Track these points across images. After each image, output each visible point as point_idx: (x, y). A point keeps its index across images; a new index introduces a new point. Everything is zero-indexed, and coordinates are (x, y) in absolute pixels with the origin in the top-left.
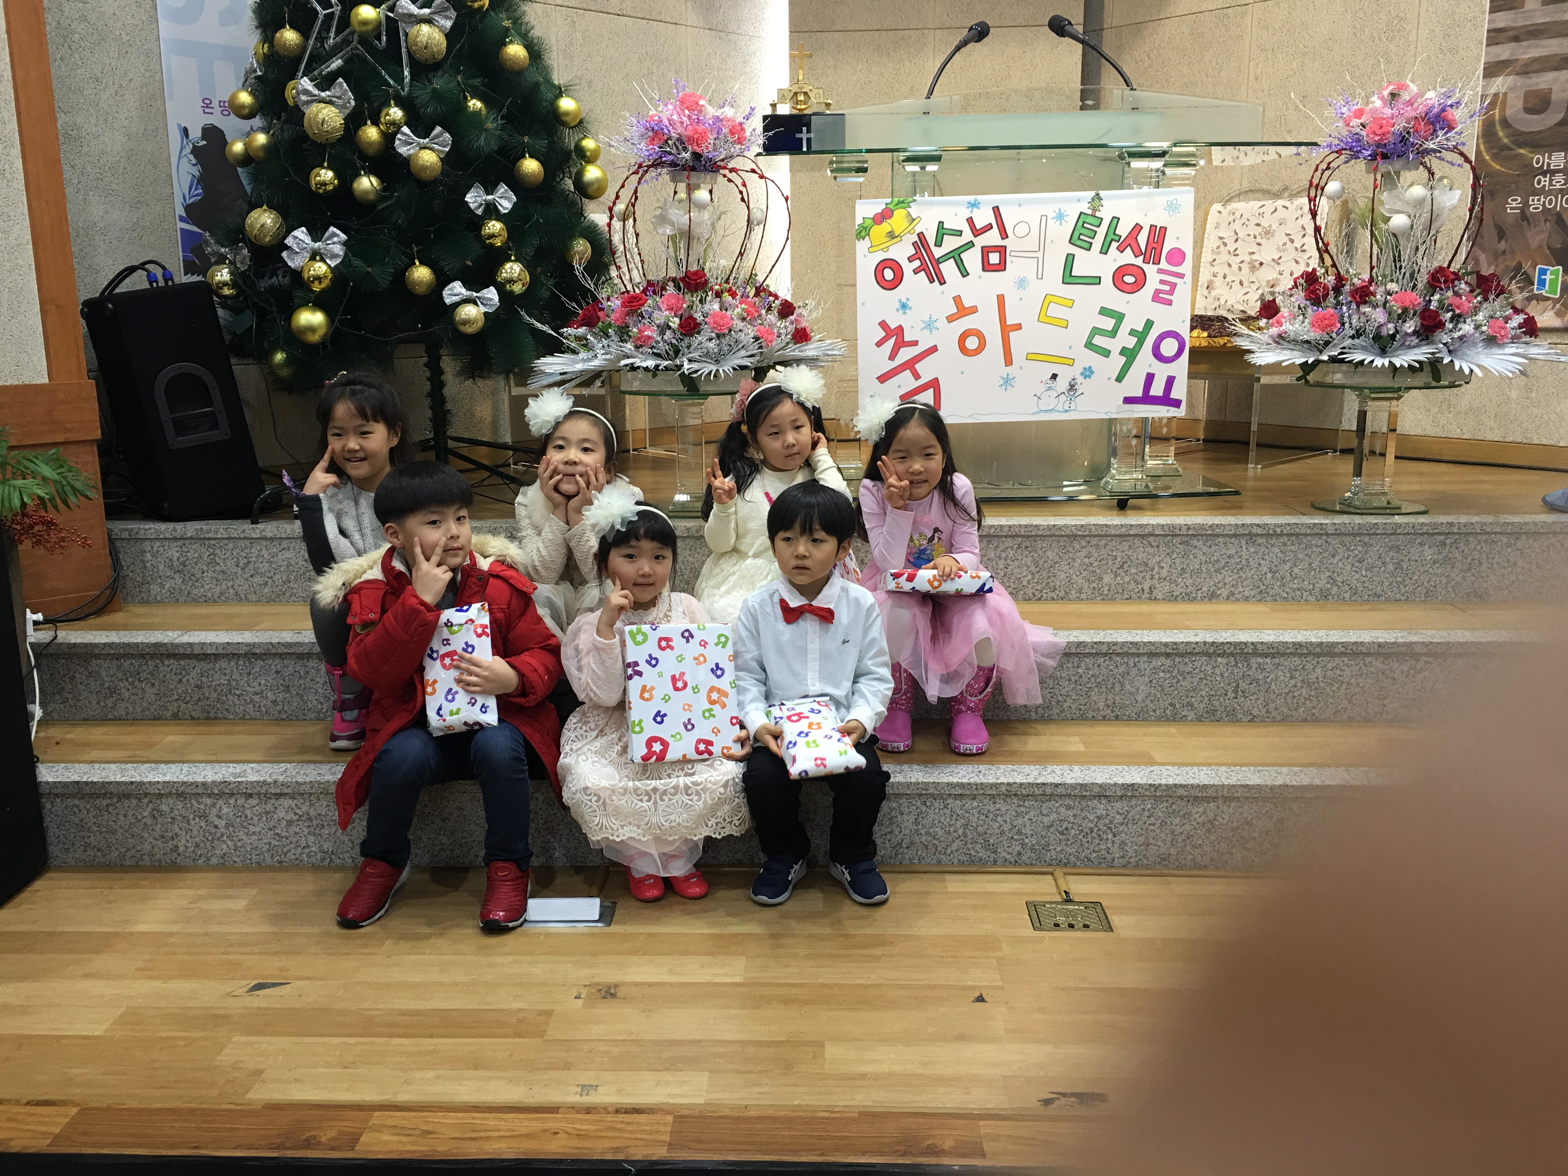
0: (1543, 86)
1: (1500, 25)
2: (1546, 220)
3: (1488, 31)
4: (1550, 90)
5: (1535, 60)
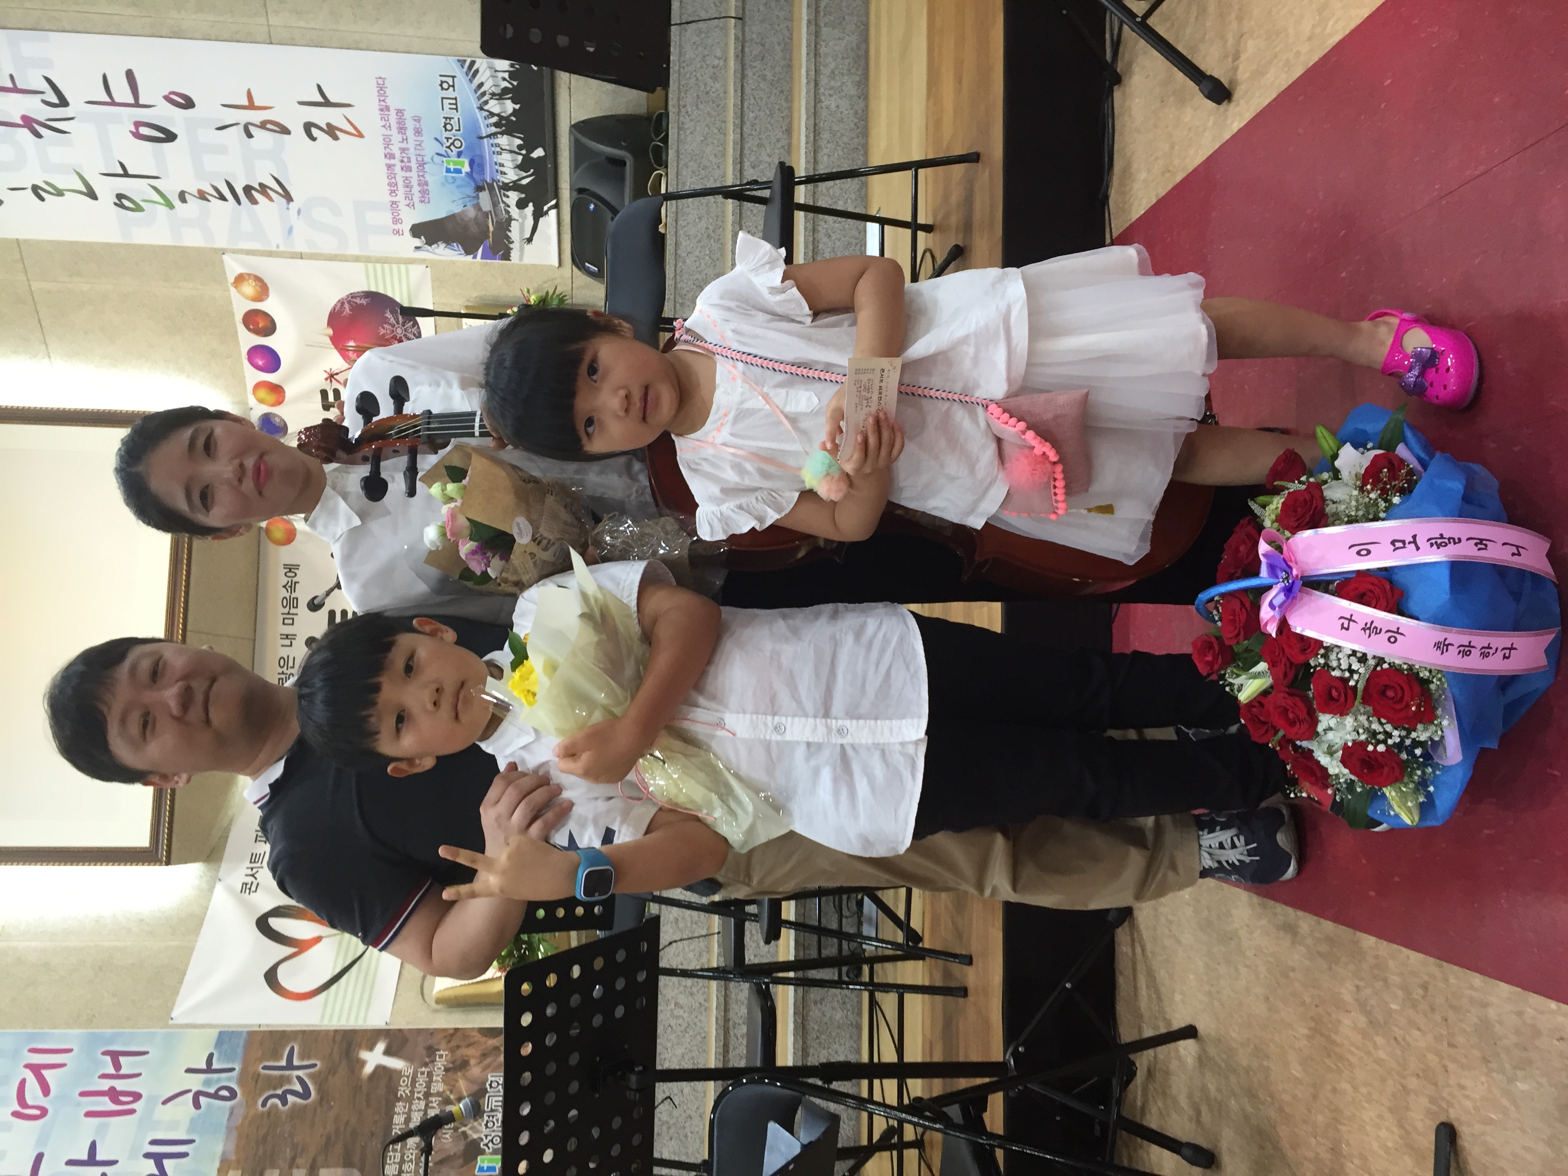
2: (439, 1172)
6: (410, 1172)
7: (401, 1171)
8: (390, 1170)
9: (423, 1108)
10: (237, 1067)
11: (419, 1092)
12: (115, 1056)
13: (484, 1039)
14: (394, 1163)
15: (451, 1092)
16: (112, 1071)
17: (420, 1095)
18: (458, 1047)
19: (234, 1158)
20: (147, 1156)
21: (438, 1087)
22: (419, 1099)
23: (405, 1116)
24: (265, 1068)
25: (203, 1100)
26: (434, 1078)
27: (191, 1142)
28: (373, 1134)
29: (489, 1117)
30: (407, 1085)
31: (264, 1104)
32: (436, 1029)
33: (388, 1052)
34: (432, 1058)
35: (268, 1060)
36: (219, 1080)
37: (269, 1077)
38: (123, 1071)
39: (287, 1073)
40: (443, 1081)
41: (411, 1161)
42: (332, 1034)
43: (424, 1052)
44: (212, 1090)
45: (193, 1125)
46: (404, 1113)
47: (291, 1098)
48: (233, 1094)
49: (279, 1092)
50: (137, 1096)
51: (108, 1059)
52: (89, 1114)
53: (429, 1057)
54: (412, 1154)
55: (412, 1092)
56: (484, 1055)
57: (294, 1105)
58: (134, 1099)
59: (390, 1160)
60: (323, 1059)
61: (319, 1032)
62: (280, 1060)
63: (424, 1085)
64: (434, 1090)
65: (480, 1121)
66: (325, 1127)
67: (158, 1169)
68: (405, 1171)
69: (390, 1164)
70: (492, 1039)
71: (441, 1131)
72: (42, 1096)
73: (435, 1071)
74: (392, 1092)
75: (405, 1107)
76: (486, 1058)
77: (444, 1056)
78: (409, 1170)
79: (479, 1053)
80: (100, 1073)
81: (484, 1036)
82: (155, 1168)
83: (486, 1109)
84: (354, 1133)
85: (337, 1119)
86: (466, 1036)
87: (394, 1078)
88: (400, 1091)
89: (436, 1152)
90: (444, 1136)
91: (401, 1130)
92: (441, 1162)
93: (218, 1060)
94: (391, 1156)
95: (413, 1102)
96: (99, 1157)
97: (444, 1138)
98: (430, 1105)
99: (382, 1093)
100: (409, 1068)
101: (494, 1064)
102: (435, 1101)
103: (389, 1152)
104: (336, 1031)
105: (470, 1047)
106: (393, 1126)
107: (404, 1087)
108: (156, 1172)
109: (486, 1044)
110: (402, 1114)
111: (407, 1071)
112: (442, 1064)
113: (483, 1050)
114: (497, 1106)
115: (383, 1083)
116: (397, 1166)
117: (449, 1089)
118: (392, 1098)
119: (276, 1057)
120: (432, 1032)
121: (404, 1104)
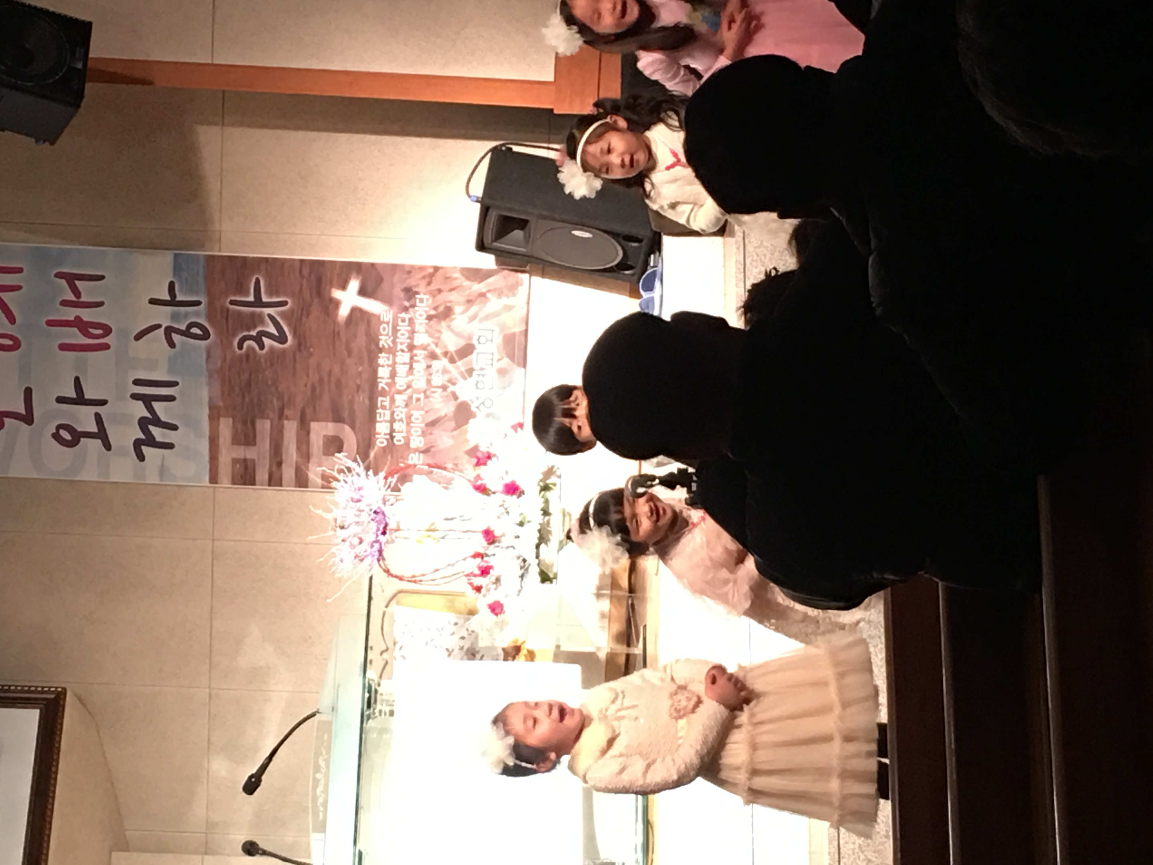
0: (321, 443)
1: (266, 477)
2: (431, 434)
3: (270, 485)
4: (325, 436)
5: (299, 448)
6: (402, 432)
7: (392, 431)
8: (382, 428)
9: (408, 361)
10: (202, 299)
11: (401, 344)
12: (71, 279)
13: (467, 283)
14: (386, 421)
15: (437, 345)
16: (72, 297)
17: (404, 347)
18: (440, 291)
19: (221, 404)
20: (135, 397)
21: (421, 339)
22: (403, 351)
23: (390, 368)
24: (232, 303)
25: (175, 337)
26: (417, 328)
27: (174, 384)
28: (359, 387)
29: (479, 375)
30: (387, 335)
31: (240, 347)
32: (412, 267)
33: (363, 292)
34: (412, 302)
35: (235, 294)
36: (187, 315)
37: (239, 313)
38: (83, 299)
39: (258, 310)
40: (427, 332)
41: (401, 420)
42: (297, 266)
43: (402, 295)
44: (183, 327)
45: (172, 364)
46: (388, 366)
47: (267, 341)
48: (206, 336)
49: (254, 333)
50: (107, 330)
51: (63, 282)
52: (64, 347)
53: (408, 300)
54: (401, 412)
55: (394, 342)
56: (470, 302)
57: (272, 348)
58: (104, 332)
59: (380, 417)
60: (293, 295)
61: (283, 261)
62: (247, 294)
63: (407, 335)
64: (418, 342)
65: (469, 380)
66: (308, 375)
67: (149, 412)
68: (397, 430)
69: (381, 422)
70: (476, 283)
71: (429, 389)
72: (9, 325)
73: (417, 319)
74: (373, 340)
75: (388, 359)
76: (472, 306)
77: (425, 300)
78: (400, 430)
79: (464, 299)
80: (60, 300)
81: (468, 278)
82: (145, 410)
83: (475, 366)
84: (339, 385)
85: (319, 367)
86: (447, 278)
87: (374, 322)
88: (381, 340)
89: (427, 412)
90: (432, 395)
91: (387, 384)
92: (433, 424)
93: (181, 290)
94: (380, 414)
95: (397, 353)
96: (88, 395)
97: (432, 397)
98: (415, 358)
99: (361, 340)
100: (388, 312)
101: (481, 315)
102: (420, 354)
103: (378, 409)
104: (302, 261)
105: (453, 292)
106: (379, 380)
107: (385, 335)
108: (148, 415)
109: (470, 288)
110: (386, 367)
111: (386, 317)
112: (424, 311)
113: (468, 296)
114: (486, 364)
115: (362, 329)
116: (388, 425)
117: (433, 342)
118: (373, 347)
119: (242, 289)
120: (409, 271)
121: (387, 355)
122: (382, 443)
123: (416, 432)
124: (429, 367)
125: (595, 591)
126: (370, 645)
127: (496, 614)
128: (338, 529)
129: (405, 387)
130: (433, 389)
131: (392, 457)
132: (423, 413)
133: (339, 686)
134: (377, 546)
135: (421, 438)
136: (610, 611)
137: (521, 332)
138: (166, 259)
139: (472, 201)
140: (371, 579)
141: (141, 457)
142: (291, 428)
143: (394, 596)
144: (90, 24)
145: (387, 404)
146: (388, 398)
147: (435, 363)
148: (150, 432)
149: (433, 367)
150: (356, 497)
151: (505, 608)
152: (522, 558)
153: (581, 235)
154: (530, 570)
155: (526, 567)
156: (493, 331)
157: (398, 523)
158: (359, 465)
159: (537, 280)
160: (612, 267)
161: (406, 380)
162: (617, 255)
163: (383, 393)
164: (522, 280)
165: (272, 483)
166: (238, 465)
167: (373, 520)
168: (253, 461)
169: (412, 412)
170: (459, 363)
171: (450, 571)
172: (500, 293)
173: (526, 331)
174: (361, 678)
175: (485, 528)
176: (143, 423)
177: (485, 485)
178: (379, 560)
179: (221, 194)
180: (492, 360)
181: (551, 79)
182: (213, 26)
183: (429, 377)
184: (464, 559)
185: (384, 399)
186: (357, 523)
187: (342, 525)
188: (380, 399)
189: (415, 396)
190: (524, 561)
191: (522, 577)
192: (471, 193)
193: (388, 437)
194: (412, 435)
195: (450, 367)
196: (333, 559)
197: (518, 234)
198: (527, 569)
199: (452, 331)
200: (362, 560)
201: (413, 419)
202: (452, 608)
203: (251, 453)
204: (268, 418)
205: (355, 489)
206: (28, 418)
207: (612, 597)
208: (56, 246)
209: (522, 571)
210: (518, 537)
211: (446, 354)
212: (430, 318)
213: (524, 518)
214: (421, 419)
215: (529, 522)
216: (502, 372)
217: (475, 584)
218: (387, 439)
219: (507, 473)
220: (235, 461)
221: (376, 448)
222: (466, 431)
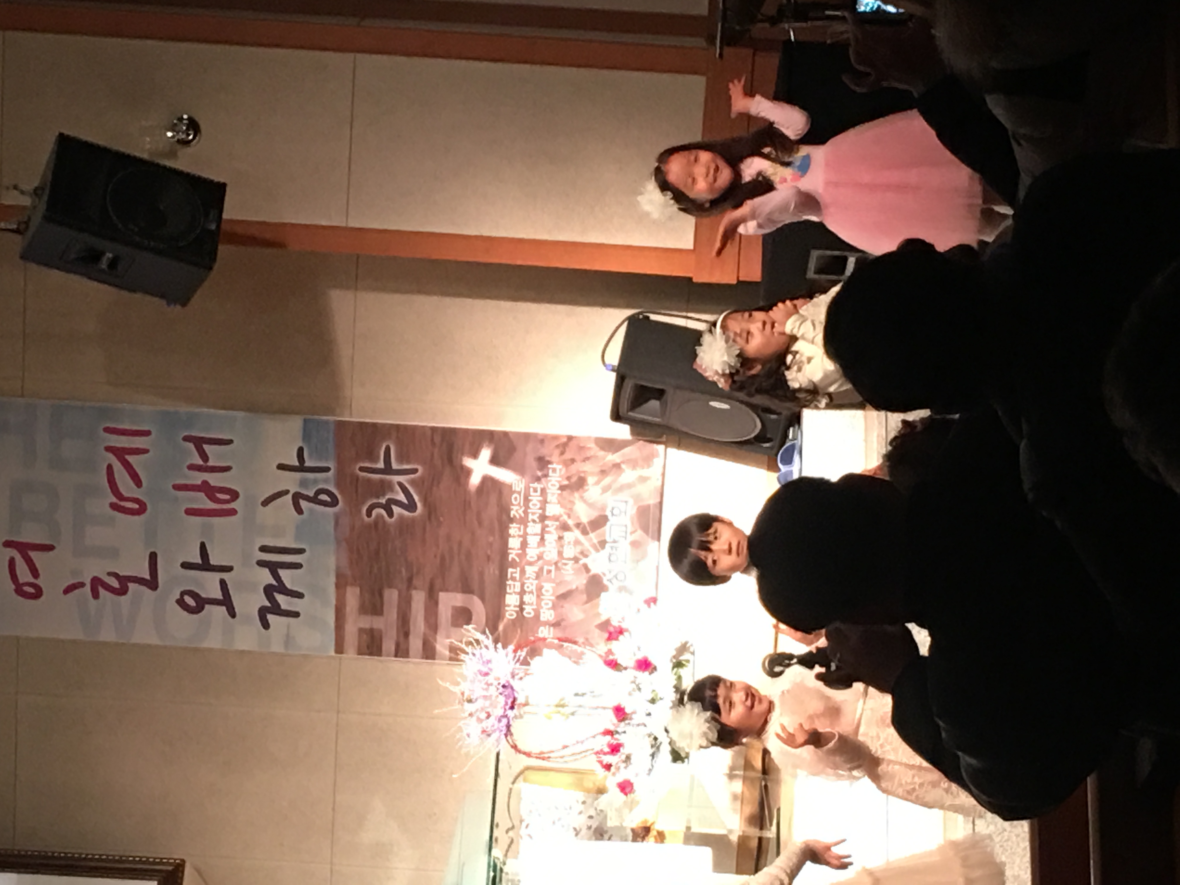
0: (449, 614)
1: (393, 648)
3: (396, 656)
4: (453, 607)
5: (426, 619)
6: (532, 604)
7: (522, 603)
8: (511, 600)
9: (539, 532)
10: (331, 464)
11: (533, 514)
12: (199, 443)
13: (602, 453)
14: (515, 593)
15: (569, 517)
16: (199, 461)
17: (535, 517)
18: (573, 461)
19: (349, 573)
20: (261, 564)
21: (553, 509)
22: (534, 521)
23: (521, 539)
24: (362, 469)
25: (303, 504)
26: (549, 498)
27: (301, 551)
28: (489, 558)
29: (612, 548)
30: (519, 504)
31: (369, 514)
32: (546, 436)
33: (495, 461)
34: (545, 472)
35: (364, 461)
36: (316, 481)
37: (369, 480)
38: (211, 463)
39: (388, 477)
40: (559, 503)
41: (531, 592)
42: (429, 433)
43: (534, 464)
44: (311, 494)
45: (300, 532)
46: (520, 536)
47: (396, 509)
48: (334, 502)
49: (383, 501)
50: (235, 495)
51: (191, 446)
52: (190, 512)
53: (541, 469)
54: (532, 585)
55: (526, 512)
56: (603, 473)
57: (401, 517)
58: (232, 497)
59: (510, 589)
60: (423, 463)
61: (415, 427)
62: (376, 460)
63: (539, 506)
64: (549, 513)
65: (602, 552)
66: (438, 546)
67: (275, 579)
68: (527, 603)
69: (510, 594)
70: (611, 453)
71: (561, 561)
72: (135, 487)
73: (549, 489)
74: (504, 509)
75: (519, 529)
76: (607, 476)
77: (558, 471)
78: (531, 602)
79: (597, 470)
80: (188, 463)
81: (602, 448)
82: (271, 576)
83: (608, 539)
84: (469, 556)
85: (449, 538)
86: (581, 448)
87: (505, 492)
88: (512, 509)
89: (558, 584)
90: (564, 567)
91: (518, 555)
92: (564, 597)
93: (310, 455)
94: (510, 585)
95: (528, 524)
96: (213, 561)
97: (564, 569)
98: (547, 529)
99: (492, 510)
100: (520, 482)
101: (615, 486)
102: (553, 525)
103: (507, 580)
104: (434, 429)
105: (587, 462)
106: (510, 551)
107: (516, 505)
108: (274, 583)
109: (604, 459)
110: (517, 538)
111: (518, 486)
112: (556, 481)
113: (602, 466)
114: (621, 537)
115: (493, 499)
116: (518, 597)
117: (565, 513)
118: (504, 517)
119: (372, 457)
120: (542, 440)
121: (518, 526)
122: (512, 615)
123: (547, 604)
124: (560, 538)
125: (728, 772)
126: (495, 822)
127: (626, 794)
128: (466, 703)
129: (536, 558)
130: (564, 561)
131: (522, 631)
132: (554, 585)
133: (464, 864)
134: (505, 721)
135: (552, 612)
136: (743, 793)
137: (655, 505)
138: (296, 424)
139: (607, 369)
140: (498, 755)
141: (266, 625)
142: (419, 598)
143: (521, 773)
144: (224, 185)
145: (517, 576)
146: (518, 569)
147: (567, 535)
148: (276, 601)
149: (565, 538)
150: (485, 669)
151: (635, 787)
152: (653, 737)
153: (718, 406)
154: (661, 748)
155: (657, 745)
156: (626, 502)
157: (527, 697)
158: (488, 637)
159: (673, 452)
160: (748, 440)
161: (537, 551)
162: (756, 426)
163: (514, 564)
164: (657, 450)
165: (399, 655)
166: (365, 636)
167: (501, 694)
168: (380, 631)
169: (543, 584)
170: (592, 535)
171: (580, 748)
172: (634, 464)
173: (661, 503)
174: (487, 856)
175: (616, 704)
176: (269, 591)
177: (616, 660)
178: (506, 735)
179: (353, 359)
180: (626, 533)
181: (690, 246)
182: (348, 189)
183: (561, 549)
184: (594, 737)
185: (514, 570)
186: (485, 697)
187: (469, 699)
188: (510, 570)
189: (546, 568)
190: (656, 739)
191: (653, 755)
192: (607, 361)
193: (517, 609)
194: (542, 608)
195: (582, 538)
196: (460, 734)
197: (654, 404)
198: (658, 748)
199: (585, 501)
200: (489, 735)
201: (543, 591)
202: (579, 785)
203: (378, 623)
204: (396, 588)
205: (484, 662)
206: (152, 584)
207: (745, 779)
208: (184, 409)
209: (654, 749)
210: (649, 714)
211: (578, 525)
212: (562, 488)
213: (656, 695)
214: (551, 591)
215: (661, 699)
216: (635, 544)
217: (604, 763)
218: (517, 612)
219: (639, 649)
220: (361, 631)
221: (505, 620)
222: (597, 605)
